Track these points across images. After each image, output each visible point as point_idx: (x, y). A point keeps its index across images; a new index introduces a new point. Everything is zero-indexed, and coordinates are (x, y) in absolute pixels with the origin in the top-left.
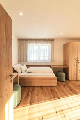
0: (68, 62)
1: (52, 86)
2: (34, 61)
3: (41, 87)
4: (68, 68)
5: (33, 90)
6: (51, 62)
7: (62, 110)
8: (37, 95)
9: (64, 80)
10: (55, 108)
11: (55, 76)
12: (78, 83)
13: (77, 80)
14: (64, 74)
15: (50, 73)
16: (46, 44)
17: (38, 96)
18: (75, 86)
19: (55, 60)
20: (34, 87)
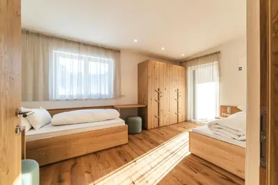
0: (146, 96)
1: (120, 146)
2: (70, 96)
3: (95, 153)
4: (147, 107)
5: (73, 166)
6: (114, 98)
7: (142, 176)
8: (86, 172)
9: (140, 130)
10: (130, 177)
11: (124, 124)
12: (160, 131)
13: (159, 127)
14: (139, 120)
15: (114, 120)
16: (103, 59)
17: (89, 173)
18: (157, 136)
19: (122, 94)
20: (75, 158)
